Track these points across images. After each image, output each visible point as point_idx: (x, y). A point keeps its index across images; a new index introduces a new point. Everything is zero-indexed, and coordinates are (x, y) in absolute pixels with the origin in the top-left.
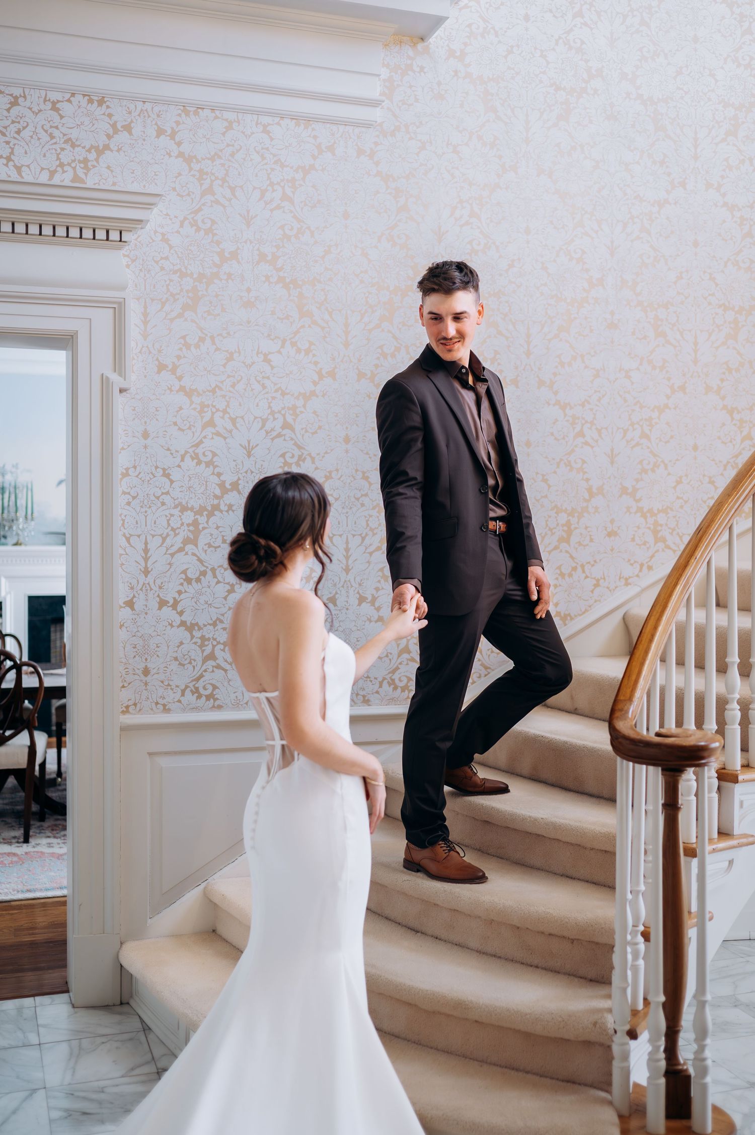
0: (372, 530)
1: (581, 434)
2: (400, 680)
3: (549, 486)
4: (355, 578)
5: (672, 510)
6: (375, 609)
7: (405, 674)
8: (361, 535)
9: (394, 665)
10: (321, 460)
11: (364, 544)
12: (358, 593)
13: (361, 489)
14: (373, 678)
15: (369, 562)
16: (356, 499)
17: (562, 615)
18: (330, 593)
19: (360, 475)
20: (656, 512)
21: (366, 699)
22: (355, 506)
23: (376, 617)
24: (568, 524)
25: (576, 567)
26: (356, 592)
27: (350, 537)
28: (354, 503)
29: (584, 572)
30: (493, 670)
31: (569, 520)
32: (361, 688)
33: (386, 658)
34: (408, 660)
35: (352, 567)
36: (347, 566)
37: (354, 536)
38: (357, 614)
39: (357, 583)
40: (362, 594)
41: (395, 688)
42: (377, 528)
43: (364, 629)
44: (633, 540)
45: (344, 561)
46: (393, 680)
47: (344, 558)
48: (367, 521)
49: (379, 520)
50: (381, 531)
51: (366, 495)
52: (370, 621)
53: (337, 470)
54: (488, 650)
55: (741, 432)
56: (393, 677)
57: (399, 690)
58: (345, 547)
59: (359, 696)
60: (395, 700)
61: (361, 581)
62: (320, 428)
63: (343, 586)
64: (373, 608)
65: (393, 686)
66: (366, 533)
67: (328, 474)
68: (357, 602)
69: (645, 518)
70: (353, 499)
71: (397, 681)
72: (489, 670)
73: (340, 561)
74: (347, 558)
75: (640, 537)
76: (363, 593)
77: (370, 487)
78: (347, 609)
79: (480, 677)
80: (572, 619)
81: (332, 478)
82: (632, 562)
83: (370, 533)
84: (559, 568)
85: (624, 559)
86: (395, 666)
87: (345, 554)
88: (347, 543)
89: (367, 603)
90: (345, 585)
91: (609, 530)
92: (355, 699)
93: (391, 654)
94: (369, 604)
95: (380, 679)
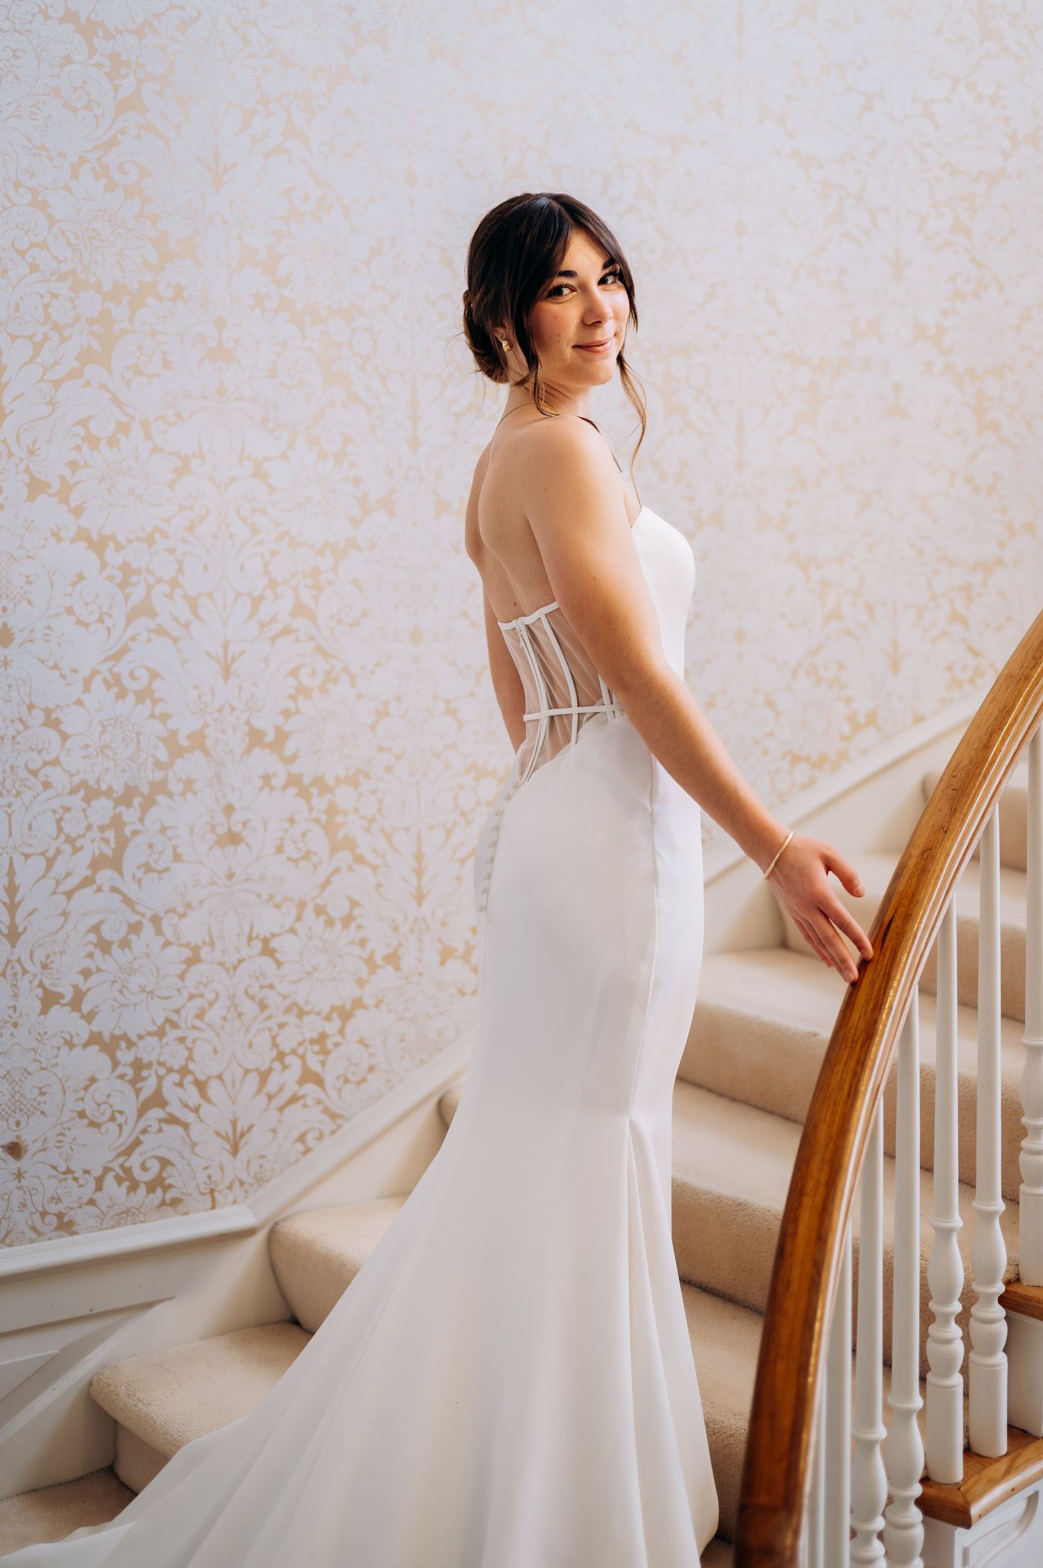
0: (70, 840)
2: (144, 1168)
3: (461, 724)
6: (83, 1017)
7: (156, 1153)
8: (43, 854)
9: (129, 1136)
11: (52, 874)
12: (41, 985)
13: (42, 749)
14: (81, 1171)
15: (65, 914)
19: (39, 716)
21: (66, 1219)
22: (30, 788)
23: (85, 1037)
26: (36, 983)
27: (18, 860)
28: (27, 783)
32: (53, 1198)
33: (110, 1124)
34: (160, 1121)
35: (25, 929)
38: (39, 1034)
39: (38, 964)
41: (134, 1187)
42: (84, 836)
43: (57, 1064)
46: (128, 1171)
47: (5, 909)
48: (59, 821)
50: (93, 841)
51: (56, 762)
56: (127, 1165)
57: (142, 1190)
60: (134, 1214)
61: (48, 957)
64: (77, 1015)
65: (126, 1184)
68: (38, 1005)
70: (23, 773)
71: (137, 1173)
72: (339, 1121)
76: (52, 984)
77: (63, 744)
78: (15, 1025)
79: (320, 1137)
83: (67, 848)
87: (7, 899)
89: (63, 1005)
92: (39, 1224)
93: (121, 1113)
95: (98, 1172)
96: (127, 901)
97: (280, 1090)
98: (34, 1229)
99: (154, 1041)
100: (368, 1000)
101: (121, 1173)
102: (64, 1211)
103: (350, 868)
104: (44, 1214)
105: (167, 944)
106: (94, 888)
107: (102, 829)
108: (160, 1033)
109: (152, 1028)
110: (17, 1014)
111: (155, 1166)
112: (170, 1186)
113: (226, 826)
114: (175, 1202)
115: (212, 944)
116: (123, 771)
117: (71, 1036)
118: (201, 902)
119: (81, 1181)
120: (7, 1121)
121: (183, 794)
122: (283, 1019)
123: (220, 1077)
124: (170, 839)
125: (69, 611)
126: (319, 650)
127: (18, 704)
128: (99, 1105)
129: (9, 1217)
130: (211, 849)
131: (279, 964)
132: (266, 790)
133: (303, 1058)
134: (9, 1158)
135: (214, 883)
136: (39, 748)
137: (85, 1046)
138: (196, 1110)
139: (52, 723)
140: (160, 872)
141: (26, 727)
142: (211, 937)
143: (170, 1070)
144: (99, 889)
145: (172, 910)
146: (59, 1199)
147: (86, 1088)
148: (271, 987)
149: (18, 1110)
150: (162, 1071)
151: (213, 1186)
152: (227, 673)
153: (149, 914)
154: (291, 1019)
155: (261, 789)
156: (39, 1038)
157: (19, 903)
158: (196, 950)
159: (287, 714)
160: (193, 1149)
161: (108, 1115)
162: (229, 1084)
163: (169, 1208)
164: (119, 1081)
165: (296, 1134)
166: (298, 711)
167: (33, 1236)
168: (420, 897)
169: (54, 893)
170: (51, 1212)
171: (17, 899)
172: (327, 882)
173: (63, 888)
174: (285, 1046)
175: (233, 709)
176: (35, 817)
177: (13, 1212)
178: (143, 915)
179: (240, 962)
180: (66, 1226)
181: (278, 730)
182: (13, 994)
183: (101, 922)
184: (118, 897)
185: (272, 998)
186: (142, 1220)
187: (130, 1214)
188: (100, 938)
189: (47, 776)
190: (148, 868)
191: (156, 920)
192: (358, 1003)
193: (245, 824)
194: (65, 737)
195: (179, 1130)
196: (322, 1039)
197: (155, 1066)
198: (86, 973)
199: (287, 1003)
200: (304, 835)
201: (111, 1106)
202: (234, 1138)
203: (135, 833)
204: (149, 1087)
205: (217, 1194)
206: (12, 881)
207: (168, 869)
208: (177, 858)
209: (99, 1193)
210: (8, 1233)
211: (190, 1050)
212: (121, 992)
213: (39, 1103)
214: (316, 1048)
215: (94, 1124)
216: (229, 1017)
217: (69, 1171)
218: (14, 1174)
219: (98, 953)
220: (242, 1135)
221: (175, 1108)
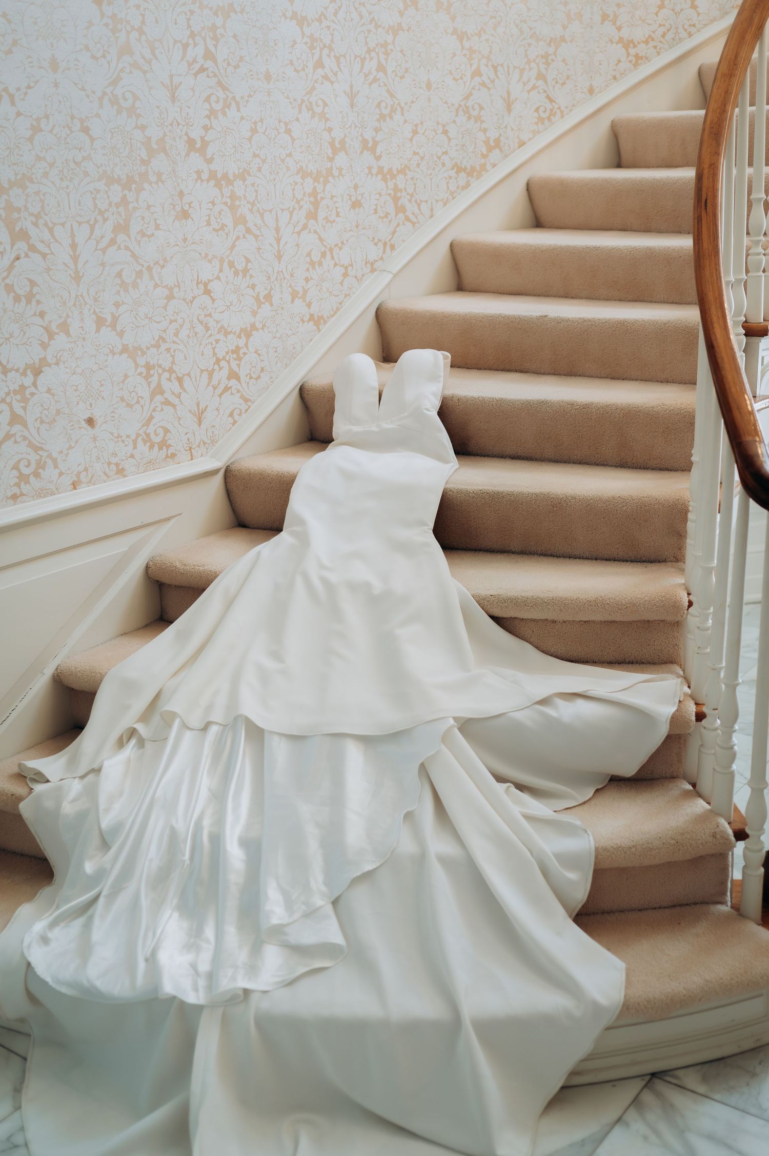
0: (101, 213)
1: (319, 64)
2: (156, 435)
4: (88, 290)
5: (410, 170)
8: (88, 222)
10: (23, 100)
11: (93, 237)
12: (95, 313)
13: (81, 148)
14: (125, 436)
15: (103, 264)
16: (75, 163)
17: (316, 318)
18: (60, 317)
20: (395, 173)
24: (314, 193)
25: (325, 252)
26: (92, 311)
29: (333, 258)
30: (253, 402)
31: (316, 187)
36: (77, 272)
37: (80, 223)
40: (100, 314)
41: (152, 447)
44: (376, 211)
45: (72, 266)
46: (148, 435)
48: (94, 199)
49: (108, 197)
50: (113, 214)
52: (114, 354)
53: (47, 117)
54: (246, 376)
55: (471, 65)
56: (148, 432)
58: (71, 243)
59: (112, 465)
62: (15, 43)
63: (74, 305)
65: (148, 444)
66: (95, 218)
67: (35, 123)
69: (386, 182)
71: (152, 436)
72: (249, 403)
73: (67, 266)
74: (75, 258)
75: (382, 208)
76: (100, 312)
78: (84, 339)
79: (240, 414)
80: (325, 322)
81: (41, 130)
82: (376, 241)
83: (100, 218)
84: (309, 254)
85: (369, 238)
86: (149, 415)
87: (72, 253)
88: (73, 236)
90: (77, 303)
91: (353, 199)
93: (142, 398)
94: (110, 329)
95: (133, 437)
96: (133, 255)
97: (219, 383)
98: (105, 474)
99: (154, 350)
100: (259, 325)
101: (145, 437)
102: (119, 462)
103: (244, 237)
104: (109, 464)
105: (156, 286)
106: (116, 247)
107: (117, 205)
108: (157, 346)
109: (153, 342)
110: (85, 332)
111: (161, 432)
112: (170, 446)
113: (180, 206)
114: (173, 456)
115: (179, 286)
116: (125, 165)
117: (113, 347)
118: (171, 257)
119: (126, 443)
120: (85, 403)
121: (157, 183)
122: (217, 337)
123: (189, 375)
124: (152, 213)
125: (87, 48)
126: (220, 84)
127: (66, 115)
128: (131, 393)
129: (92, 466)
130: (173, 222)
131: (213, 300)
132: (199, 181)
133: (228, 362)
134: (89, 428)
135: (177, 245)
136: (79, 147)
137: (121, 354)
138: (179, 397)
139: (86, 130)
140: (149, 236)
141: (72, 132)
142: (178, 282)
143: (164, 370)
144: (119, 248)
145: (157, 263)
146: (116, 454)
147: (123, 382)
148: (210, 315)
149: (90, 396)
150: (160, 371)
151: (190, 445)
152: (173, 98)
153: (146, 265)
154: (221, 337)
155: (196, 180)
156: (97, 348)
157: (79, 255)
158: (171, 289)
159: (206, 128)
160: (179, 422)
161: (135, 400)
162: (194, 379)
163: (170, 460)
164: (139, 377)
165: (228, 412)
166: (212, 127)
167: (105, 478)
168: (279, 257)
169: (96, 250)
170: (113, 462)
171: (77, 254)
172: (233, 246)
173: (101, 246)
174: (220, 355)
175: (179, 124)
176: (81, 196)
177: (94, 462)
178: (143, 266)
179: (194, 298)
180: (121, 472)
181: (202, 138)
182: (80, 318)
183: (122, 270)
184: (129, 253)
185: (212, 324)
186: (158, 467)
187: (152, 463)
188: (123, 282)
189: (85, 168)
190: (144, 235)
191: (149, 269)
192: (253, 327)
193: (190, 204)
194: (92, 139)
195: (171, 409)
196: (237, 350)
197: (157, 368)
198: (117, 305)
199: (219, 326)
200: (220, 213)
201: (137, 394)
202: (199, 413)
203: (135, 208)
204: (154, 379)
205: (193, 450)
206: (73, 241)
207: (153, 235)
208: (157, 227)
209: (135, 450)
210: (93, 476)
211: (173, 356)
212: (135, 318)
213: (100, 392)
214: (235, 356)
215: (129, 406)
216: (190, 335)
217: (119, 436)
218: (92, 438)
219: (122, 292)
220: (203, 413)
221: (168, 395)
